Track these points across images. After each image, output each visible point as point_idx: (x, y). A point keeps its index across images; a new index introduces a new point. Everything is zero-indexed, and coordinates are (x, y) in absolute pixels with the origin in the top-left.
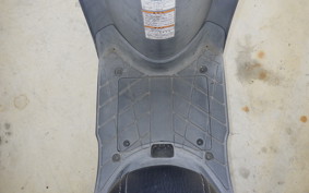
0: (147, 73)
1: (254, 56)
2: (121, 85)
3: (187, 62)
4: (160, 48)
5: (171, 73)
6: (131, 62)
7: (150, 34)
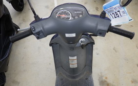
0: (70, 79)
1: (104, 78)
2: (63, 83)
3: (81, 76)
4: (74, 71)
5: (77, 79)
6: (66, 77)
7: (71, 66)
